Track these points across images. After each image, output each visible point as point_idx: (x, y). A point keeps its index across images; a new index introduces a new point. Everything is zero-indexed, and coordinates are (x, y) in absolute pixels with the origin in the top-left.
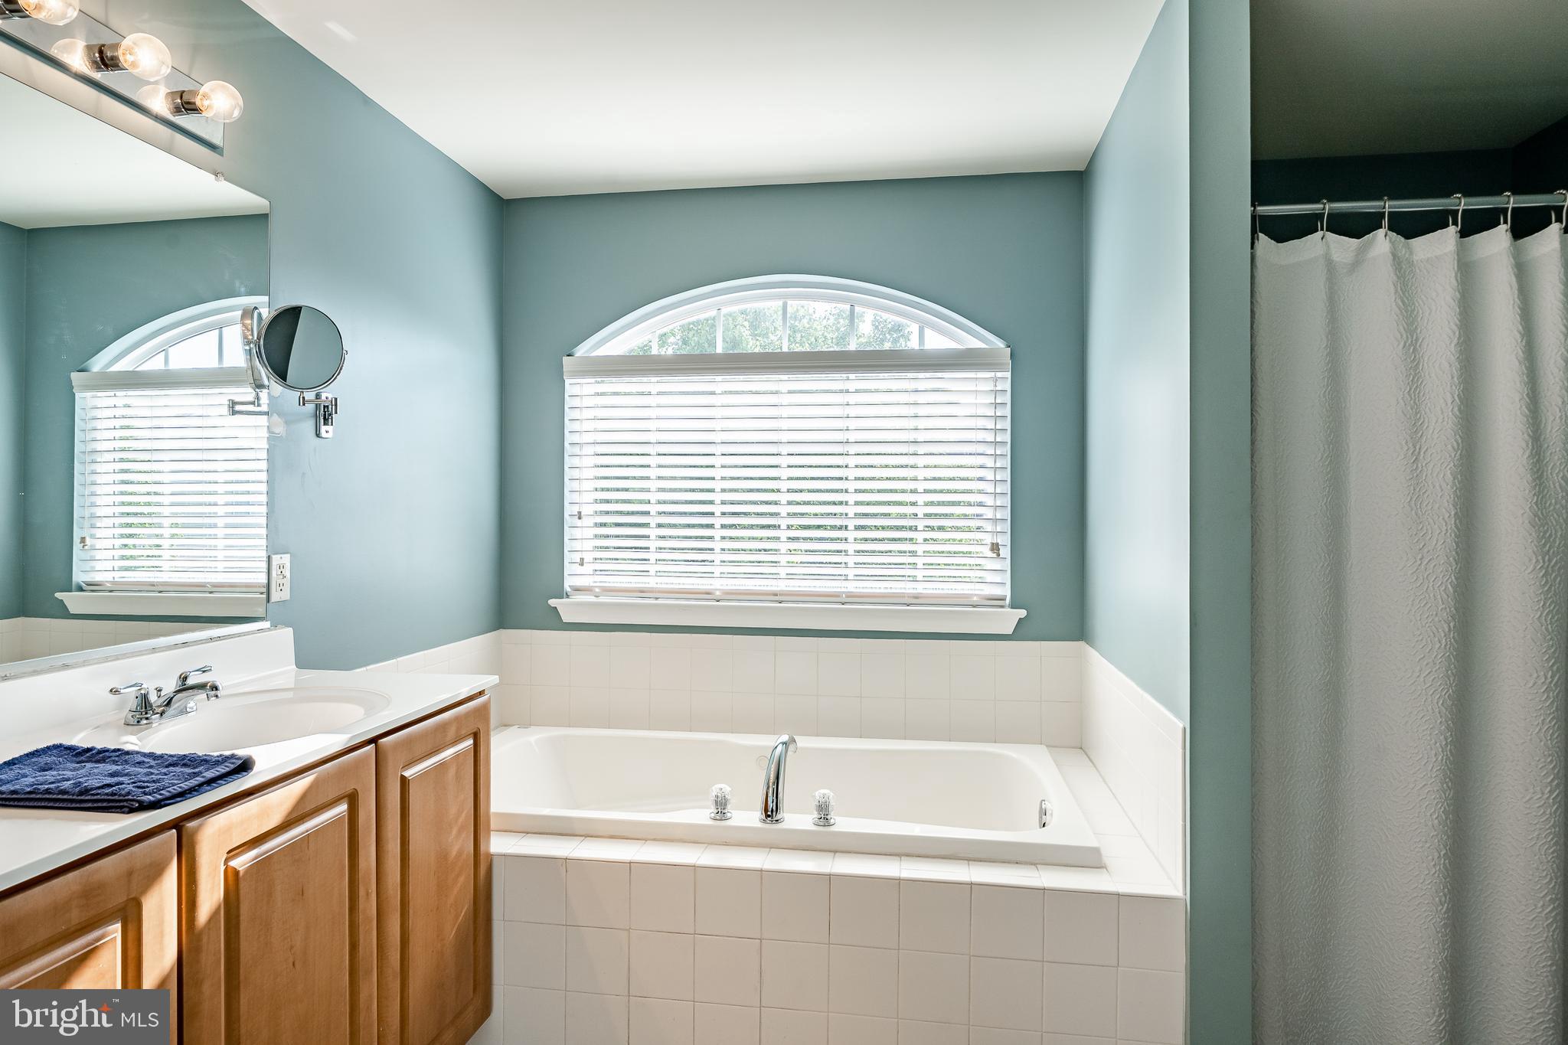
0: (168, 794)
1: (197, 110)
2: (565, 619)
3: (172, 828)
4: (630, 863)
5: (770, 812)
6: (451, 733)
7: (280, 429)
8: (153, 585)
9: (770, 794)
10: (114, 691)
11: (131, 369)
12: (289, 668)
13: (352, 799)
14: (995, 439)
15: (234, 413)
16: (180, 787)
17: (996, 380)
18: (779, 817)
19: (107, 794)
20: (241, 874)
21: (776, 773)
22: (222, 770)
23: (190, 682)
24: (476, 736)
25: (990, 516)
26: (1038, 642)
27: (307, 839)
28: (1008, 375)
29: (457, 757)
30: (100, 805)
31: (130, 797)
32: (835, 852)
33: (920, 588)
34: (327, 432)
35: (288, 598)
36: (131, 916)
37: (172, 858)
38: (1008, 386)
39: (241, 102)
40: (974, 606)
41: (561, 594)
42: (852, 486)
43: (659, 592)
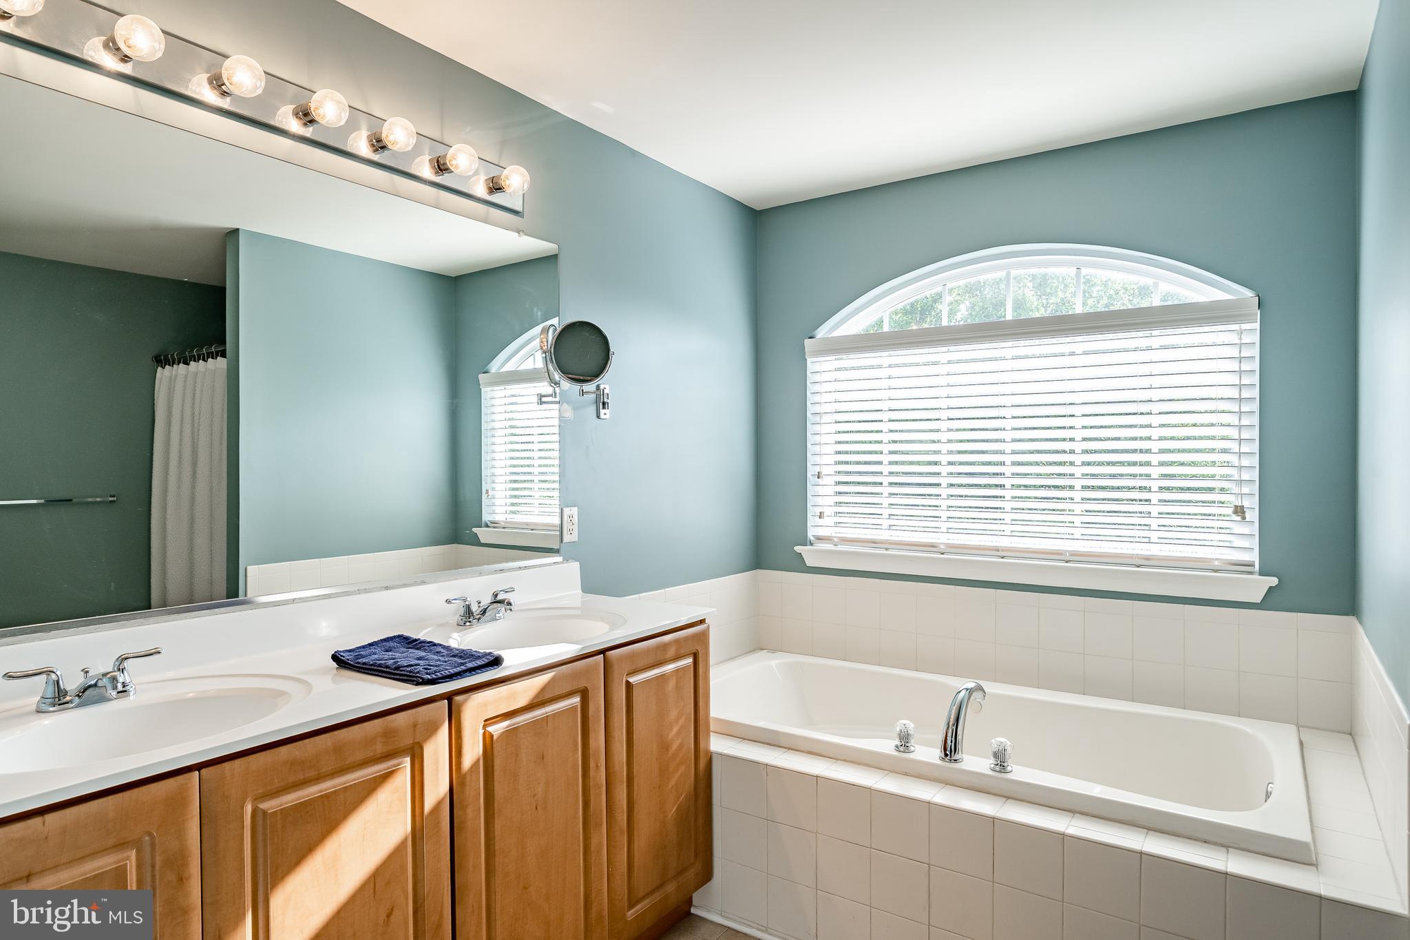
0: (440, 675)
1: (500, 189)
2: (809, 563)
3: (444, 699)
4: (817, 777)
5: (950, 749)
6: (671, 653)
7: (569, 414)
8: (527, 524)
9: (950, 734)
10: (448, 601)
11: (514, 369)
12: (578, 591)
13: (584, 694)
14: (1240, 395)
15: (542, 403)
16: (449, 672)
17: (1241, 332)
18: (957, 757)
19: (407, 671)
20: (495, 738)
21: (957, 716)
22: (479, 662)
23: (499, 598)
24: (695, 656)
25: (1236, 477)
26: (1295, 614)
27: (546, 719)
28: (1257, 325)
29: (677, 671)
30: (403, 678)
31: (418, 675)
32: (1008, 798)
33: (1154, 550)
34: (605, 414)
35: (577, 540)
36: (416, 754)
37: (444, 722)
38: (1256, 338)
39: (529, 179)
40: (1216, 571)
41: (805, 542)
42: (1078, 447)
43: (890, 544)
